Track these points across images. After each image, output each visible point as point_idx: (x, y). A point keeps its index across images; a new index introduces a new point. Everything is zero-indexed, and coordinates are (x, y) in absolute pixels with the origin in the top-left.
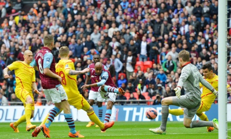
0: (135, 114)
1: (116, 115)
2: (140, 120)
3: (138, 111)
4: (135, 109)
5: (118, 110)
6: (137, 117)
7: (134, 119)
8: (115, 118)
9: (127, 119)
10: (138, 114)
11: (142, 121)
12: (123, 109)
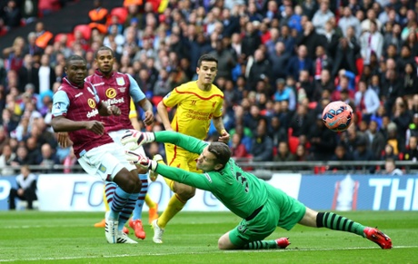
0: (395, 193)
1: (354, 196)
2: (406, 207)
3: (402, 186)
4: (396, 182)
5: (358, 185)
6: (400, 201)
7: (392, 206)
8: (353, 204)
9: (376, 206)
10: (401, 193)
11: (411, 211)
12: (367, 182)
